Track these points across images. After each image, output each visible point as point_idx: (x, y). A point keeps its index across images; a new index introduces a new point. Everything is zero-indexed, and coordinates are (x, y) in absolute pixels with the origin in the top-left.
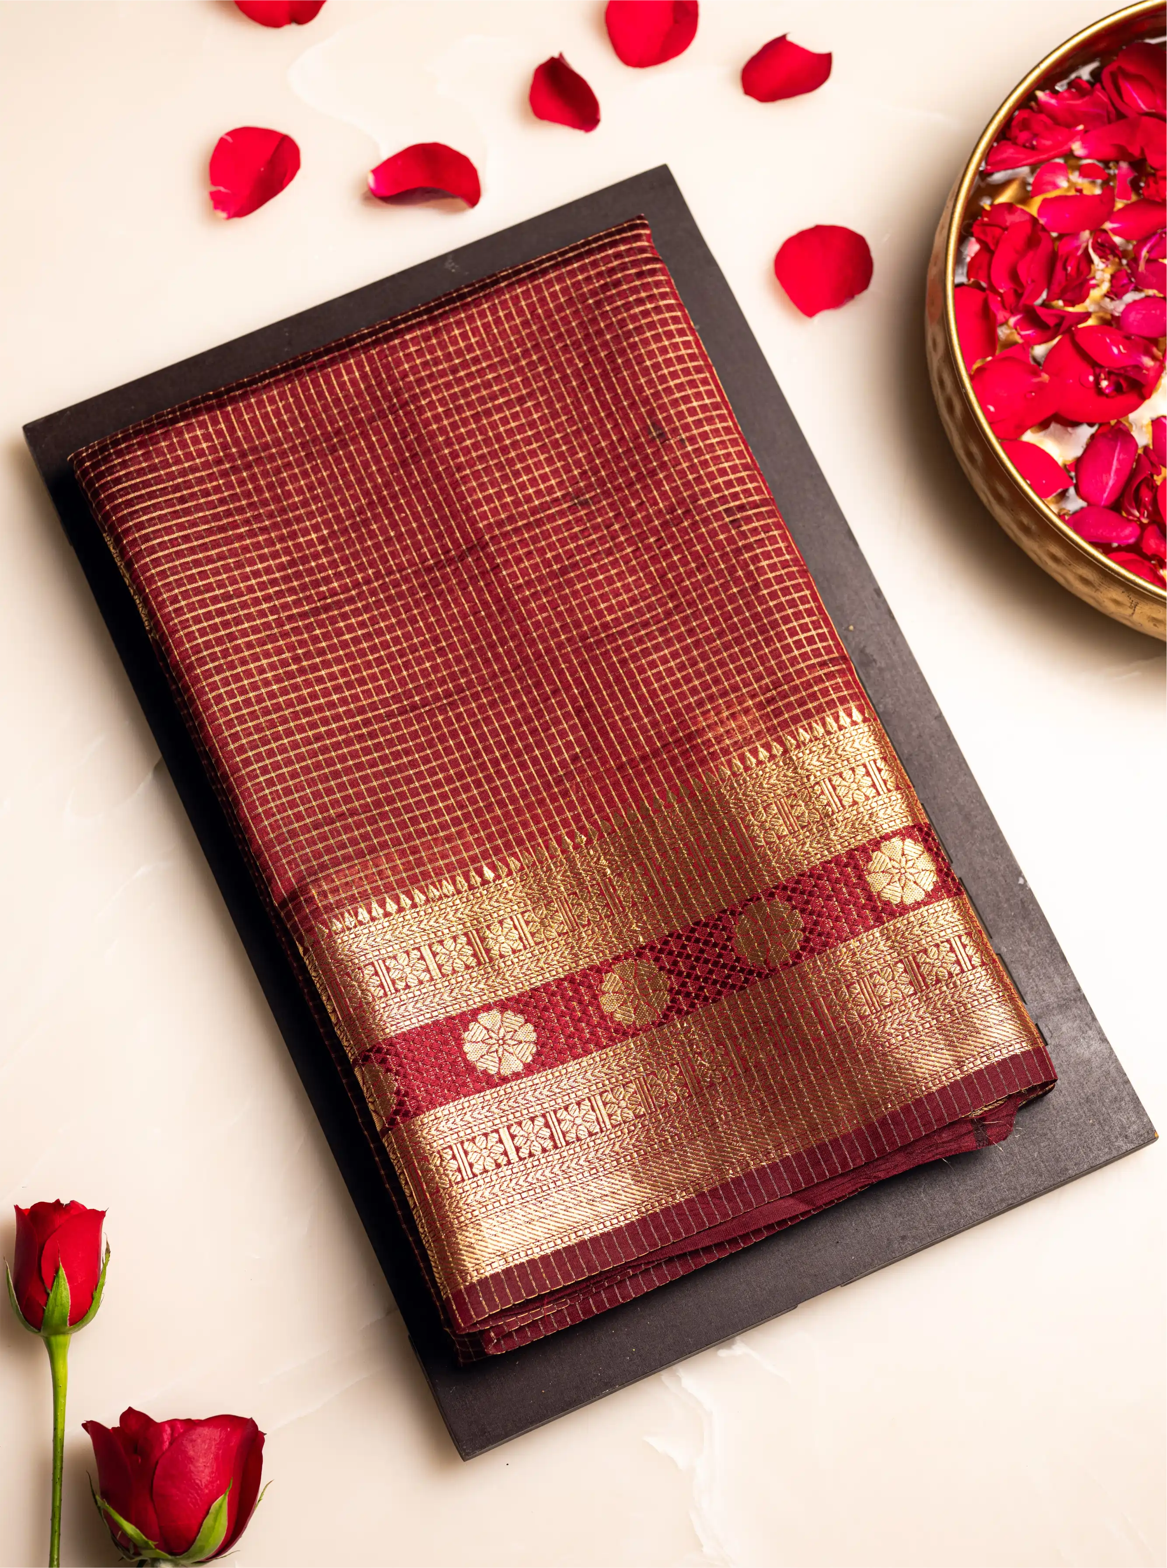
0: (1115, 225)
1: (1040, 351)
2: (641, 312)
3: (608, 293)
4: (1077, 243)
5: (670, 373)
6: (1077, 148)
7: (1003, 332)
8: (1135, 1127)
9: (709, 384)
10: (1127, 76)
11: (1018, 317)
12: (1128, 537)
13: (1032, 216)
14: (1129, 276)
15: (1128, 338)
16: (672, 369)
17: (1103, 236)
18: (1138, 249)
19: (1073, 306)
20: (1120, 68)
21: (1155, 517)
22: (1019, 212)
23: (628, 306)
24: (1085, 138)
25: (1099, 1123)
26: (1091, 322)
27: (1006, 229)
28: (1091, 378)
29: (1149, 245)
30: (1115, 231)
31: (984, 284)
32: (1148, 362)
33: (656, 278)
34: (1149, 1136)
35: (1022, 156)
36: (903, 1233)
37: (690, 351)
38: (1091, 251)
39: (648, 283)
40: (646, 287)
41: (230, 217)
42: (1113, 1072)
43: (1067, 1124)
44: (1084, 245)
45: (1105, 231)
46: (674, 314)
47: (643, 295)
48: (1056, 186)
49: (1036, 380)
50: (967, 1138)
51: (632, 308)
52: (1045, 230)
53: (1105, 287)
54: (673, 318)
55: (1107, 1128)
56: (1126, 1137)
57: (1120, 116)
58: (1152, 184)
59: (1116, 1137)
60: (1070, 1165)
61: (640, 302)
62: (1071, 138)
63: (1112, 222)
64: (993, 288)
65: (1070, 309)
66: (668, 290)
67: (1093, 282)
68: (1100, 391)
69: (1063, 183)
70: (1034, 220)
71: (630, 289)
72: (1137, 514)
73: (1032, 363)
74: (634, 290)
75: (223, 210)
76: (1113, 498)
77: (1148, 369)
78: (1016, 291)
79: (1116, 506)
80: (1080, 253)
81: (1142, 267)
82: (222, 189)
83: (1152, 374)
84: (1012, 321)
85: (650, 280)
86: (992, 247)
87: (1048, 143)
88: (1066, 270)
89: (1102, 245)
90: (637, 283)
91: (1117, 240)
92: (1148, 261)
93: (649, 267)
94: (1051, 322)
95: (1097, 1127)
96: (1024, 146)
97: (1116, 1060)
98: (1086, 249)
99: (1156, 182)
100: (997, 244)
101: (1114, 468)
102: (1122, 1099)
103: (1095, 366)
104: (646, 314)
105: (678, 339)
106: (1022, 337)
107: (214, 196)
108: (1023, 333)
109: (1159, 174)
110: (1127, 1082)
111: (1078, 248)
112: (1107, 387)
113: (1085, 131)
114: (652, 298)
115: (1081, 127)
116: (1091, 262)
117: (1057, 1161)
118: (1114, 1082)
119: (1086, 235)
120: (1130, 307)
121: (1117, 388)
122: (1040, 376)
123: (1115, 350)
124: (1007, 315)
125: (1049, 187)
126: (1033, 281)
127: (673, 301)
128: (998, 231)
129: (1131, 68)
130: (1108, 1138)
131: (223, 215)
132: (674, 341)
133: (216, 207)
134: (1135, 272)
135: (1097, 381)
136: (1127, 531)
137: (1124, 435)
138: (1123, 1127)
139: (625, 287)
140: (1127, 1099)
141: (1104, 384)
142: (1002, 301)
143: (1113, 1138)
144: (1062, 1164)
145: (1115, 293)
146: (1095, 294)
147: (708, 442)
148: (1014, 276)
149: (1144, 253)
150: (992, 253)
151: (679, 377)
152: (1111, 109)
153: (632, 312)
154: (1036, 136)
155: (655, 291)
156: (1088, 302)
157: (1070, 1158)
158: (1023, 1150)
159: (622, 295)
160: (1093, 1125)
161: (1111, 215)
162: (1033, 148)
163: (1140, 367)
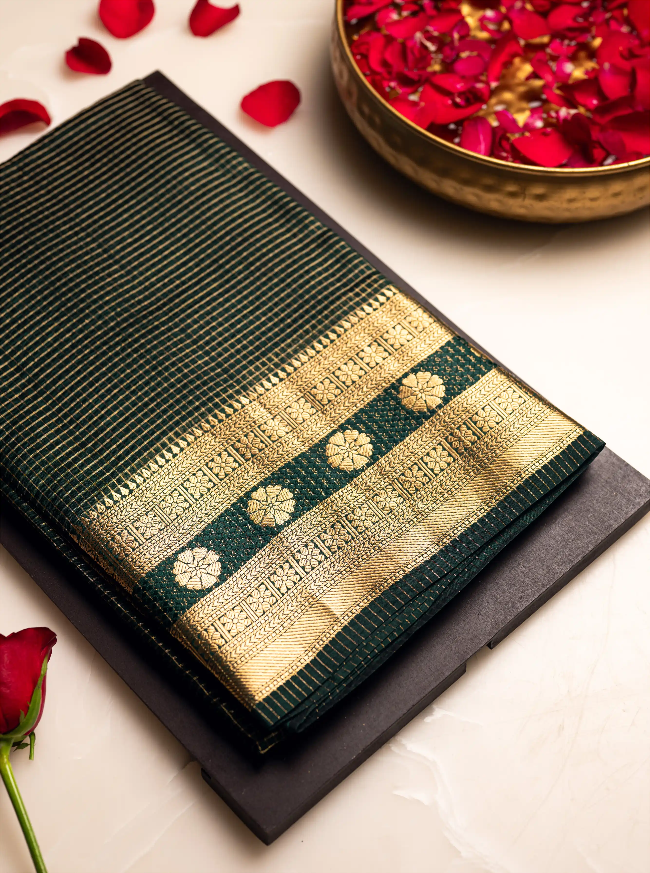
8: (644, 488)
25: (620, 493)
36: (519, 596)
42: (615, 460)
43: (600, 499)
44: (419, 40)
55: (626, 494)
56: (641, 495)
59: (635, 498)
60: (612, 522)
95: (619, 495)
102: (629, 475)
117: (603, 522)
130: (629, 500)
138: (637, 491)
140: (632, 474)
143: (632, 499)
158: (578, 523)
160: (616, 495)
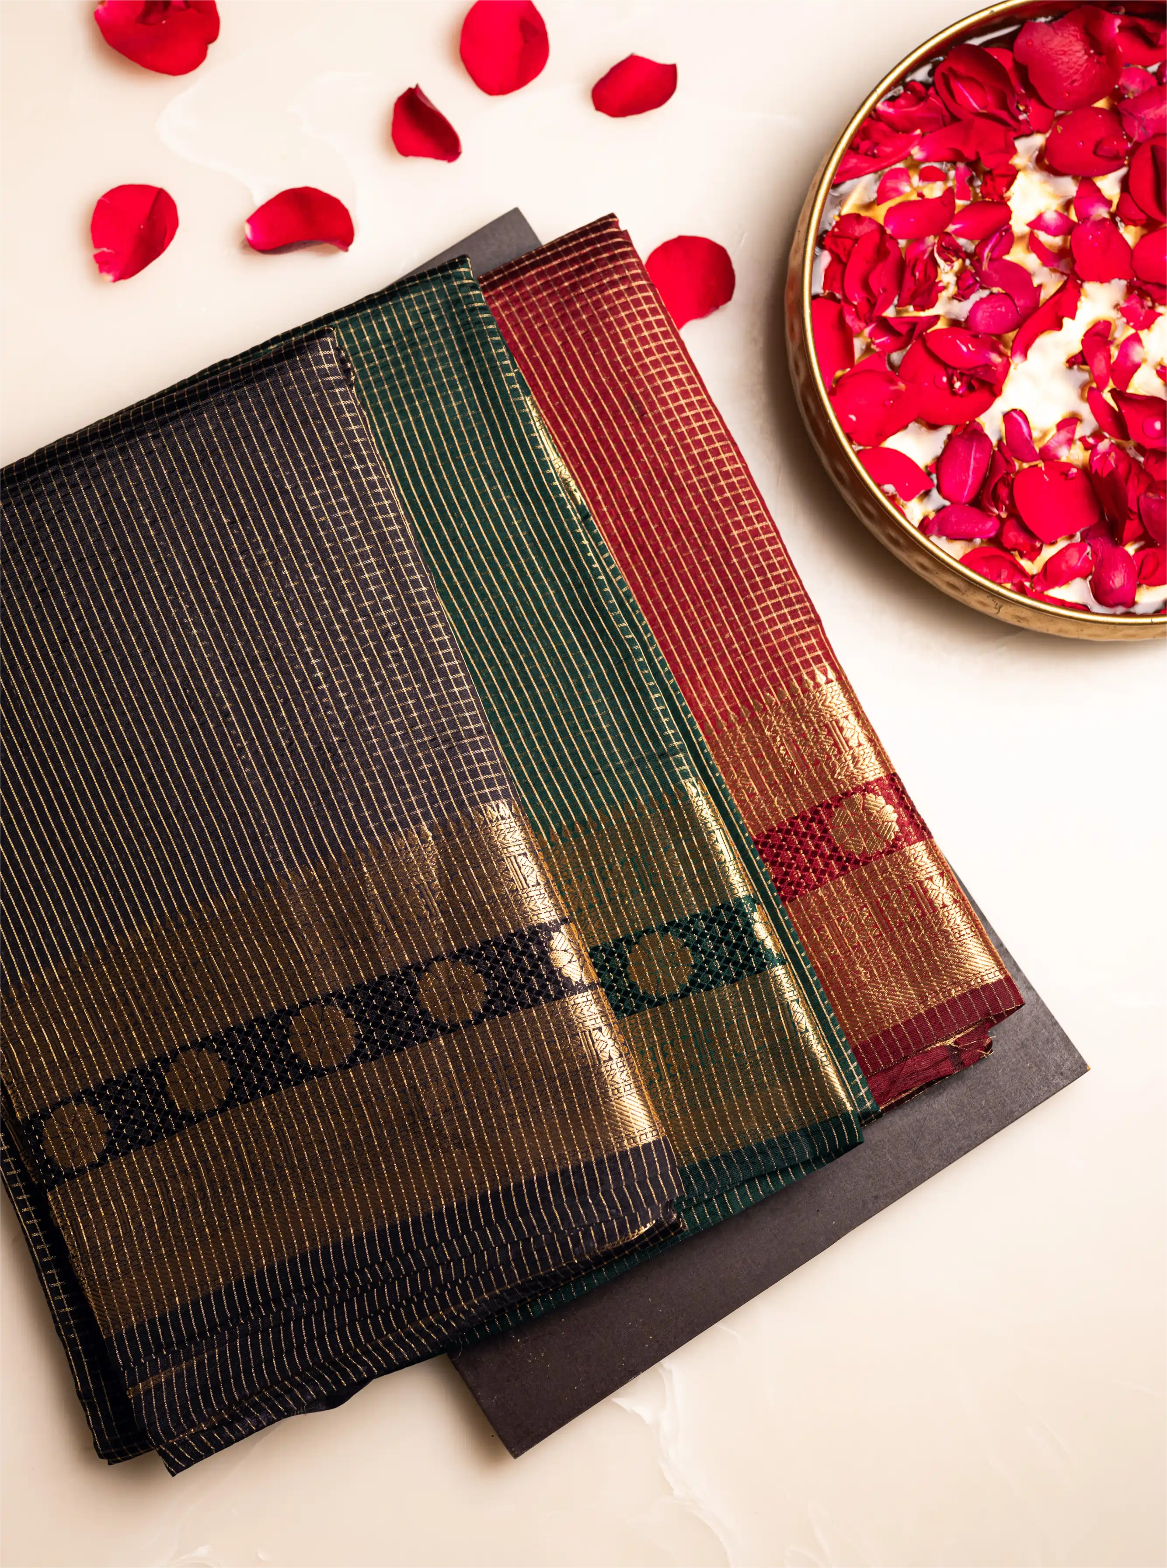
0: (957, 226)
1: (896, 357)
2: (615, 293)
3: (583, 277)
4: (923, 248)
5: (645, 351)
6: (917, 152)
7: (859, 344)
8: (1068, 1063)
9: (682, 360)
10: (958, 77)
11: (873, 326)
12: (990, 530)
13: (879, 225)
14: (973, 276)
15: (976, 336)
16: (647, 347)
17: (947, 238)
18: (980, 249)
19: (923, 310)
20: (951, 70)
21: (1013, 513)
22: (867, 222)
23: (602, 288)
24: (922, 142)
25: (1036, 1065)
26: (941, 325)
27: (856, 240)
28: (945, 379)
29: (990, 246)
30: (958, 233)
31: (838, 296)
32: (996, 358)
33: (628, 260)
34: (1081, 1068)
35: (865, 165)
37: (663, 329)
38: (936, 255)
39: (621, 266)
40: (618, 269)
41: (116, 279)
42: (1043, 1017)
43: (1008, 1070)
44: (930, 249)
45: (948, 234)
46: (646, 294)
47: (616, 277)
48: (899, 193)
49: (893, 388)
50: (944, 1064)
51: (606, 289)
52: (893, 239)
53: (952, 290)
54: (645, 298)
55: (1043, 1069)
56: (1062, 1074)
57: (955, 119)
58: (989, 182)
59: (1052, 1074)
60: (1015, 1107)
61: (613, 284)
62: (910, 144)
63: (954, 224)
64: (847, 300)
65: (922, 314)
66: (639, 271)
67: (940, 285)
68: (954, 393)
69: (906, 188)
70: (881, 229)
71: (603, 272)
72: (996, 511)
73: (889, 369)
74: (607, 273)
75: (108, 272)
76: (972, 496)
77: (996, 366)
78: (869, 301)
79: (977, 503)
80: (926, 256)
81: (985, 266)
82: (105, 249)
83: (1000, 369)
84: (867, 331)
85: (622, 262)
86: (844, 259)
87: (888, 150)
88: (914, 275)
89: (947, 249)
90: (610, 266)
91: (961, 241)
92: (991, 260)
93: (620, 250)
94: (904, 330)
95: (1034, 1069)
96: (866, 154)
97: (1043, 1005)
98: (932, 252)
99: (993, 180)
100: (849, 256)
101: (972, 467)
102: (1054, 1039)
103: (949, 369)
104: (619, 295)
105: (651, 319)
106: (878, 345)
107: (98, 258)
108: (878, 341)
109: (995, 172)
110: (1056, 1023)
111: (924, 252)
112: (960, 387)
113: (922, 136)
114: (624, 279)
115: (918, 132)
116: (936, 265)
117: (1003, 1105)
118: (1044, 1026)
119: (931, 240)
120: (977, 305)
121: (969, 387)
122: (897, 385)
123: (964, 349)
124: (862, 325)
125: (894, 194)
126: (884, 290)
127: (644, 282)
128: (848, 243)
129: (961, 69)
130: (1045, 1077)
131: (109, 277)
132: (647, 320)
133: (101, 270)
134: (979, 272)
135: (951, 383)
136: (989, 525)
137: (978, 434)
138: (1058, 1066)
139: (599, 270)
140: (1058, 1039)
141: (957, 385)
142: (857, 311)
143: (1050, 1077)
144: (1008, 1108)
145: (962, 295)
146: (944, 295)
147: (684, 415)
148: (866, 286)
149: (987, 253)
150: (845, 265)
151: (654, 355)
152: (946, 113)
153: (606, 293)
154: (876, 145)
155: (628, 273)
156: (938, 305)
157: (1014, 1102)
159: (594, 278)
160: (1030, 1068)
161: (952, 219)
162: (874, 155)
163: (989, 364)
